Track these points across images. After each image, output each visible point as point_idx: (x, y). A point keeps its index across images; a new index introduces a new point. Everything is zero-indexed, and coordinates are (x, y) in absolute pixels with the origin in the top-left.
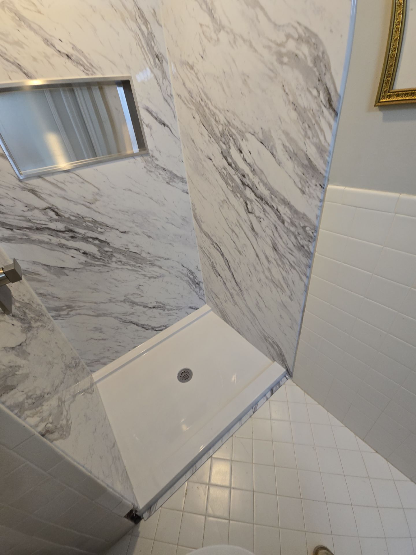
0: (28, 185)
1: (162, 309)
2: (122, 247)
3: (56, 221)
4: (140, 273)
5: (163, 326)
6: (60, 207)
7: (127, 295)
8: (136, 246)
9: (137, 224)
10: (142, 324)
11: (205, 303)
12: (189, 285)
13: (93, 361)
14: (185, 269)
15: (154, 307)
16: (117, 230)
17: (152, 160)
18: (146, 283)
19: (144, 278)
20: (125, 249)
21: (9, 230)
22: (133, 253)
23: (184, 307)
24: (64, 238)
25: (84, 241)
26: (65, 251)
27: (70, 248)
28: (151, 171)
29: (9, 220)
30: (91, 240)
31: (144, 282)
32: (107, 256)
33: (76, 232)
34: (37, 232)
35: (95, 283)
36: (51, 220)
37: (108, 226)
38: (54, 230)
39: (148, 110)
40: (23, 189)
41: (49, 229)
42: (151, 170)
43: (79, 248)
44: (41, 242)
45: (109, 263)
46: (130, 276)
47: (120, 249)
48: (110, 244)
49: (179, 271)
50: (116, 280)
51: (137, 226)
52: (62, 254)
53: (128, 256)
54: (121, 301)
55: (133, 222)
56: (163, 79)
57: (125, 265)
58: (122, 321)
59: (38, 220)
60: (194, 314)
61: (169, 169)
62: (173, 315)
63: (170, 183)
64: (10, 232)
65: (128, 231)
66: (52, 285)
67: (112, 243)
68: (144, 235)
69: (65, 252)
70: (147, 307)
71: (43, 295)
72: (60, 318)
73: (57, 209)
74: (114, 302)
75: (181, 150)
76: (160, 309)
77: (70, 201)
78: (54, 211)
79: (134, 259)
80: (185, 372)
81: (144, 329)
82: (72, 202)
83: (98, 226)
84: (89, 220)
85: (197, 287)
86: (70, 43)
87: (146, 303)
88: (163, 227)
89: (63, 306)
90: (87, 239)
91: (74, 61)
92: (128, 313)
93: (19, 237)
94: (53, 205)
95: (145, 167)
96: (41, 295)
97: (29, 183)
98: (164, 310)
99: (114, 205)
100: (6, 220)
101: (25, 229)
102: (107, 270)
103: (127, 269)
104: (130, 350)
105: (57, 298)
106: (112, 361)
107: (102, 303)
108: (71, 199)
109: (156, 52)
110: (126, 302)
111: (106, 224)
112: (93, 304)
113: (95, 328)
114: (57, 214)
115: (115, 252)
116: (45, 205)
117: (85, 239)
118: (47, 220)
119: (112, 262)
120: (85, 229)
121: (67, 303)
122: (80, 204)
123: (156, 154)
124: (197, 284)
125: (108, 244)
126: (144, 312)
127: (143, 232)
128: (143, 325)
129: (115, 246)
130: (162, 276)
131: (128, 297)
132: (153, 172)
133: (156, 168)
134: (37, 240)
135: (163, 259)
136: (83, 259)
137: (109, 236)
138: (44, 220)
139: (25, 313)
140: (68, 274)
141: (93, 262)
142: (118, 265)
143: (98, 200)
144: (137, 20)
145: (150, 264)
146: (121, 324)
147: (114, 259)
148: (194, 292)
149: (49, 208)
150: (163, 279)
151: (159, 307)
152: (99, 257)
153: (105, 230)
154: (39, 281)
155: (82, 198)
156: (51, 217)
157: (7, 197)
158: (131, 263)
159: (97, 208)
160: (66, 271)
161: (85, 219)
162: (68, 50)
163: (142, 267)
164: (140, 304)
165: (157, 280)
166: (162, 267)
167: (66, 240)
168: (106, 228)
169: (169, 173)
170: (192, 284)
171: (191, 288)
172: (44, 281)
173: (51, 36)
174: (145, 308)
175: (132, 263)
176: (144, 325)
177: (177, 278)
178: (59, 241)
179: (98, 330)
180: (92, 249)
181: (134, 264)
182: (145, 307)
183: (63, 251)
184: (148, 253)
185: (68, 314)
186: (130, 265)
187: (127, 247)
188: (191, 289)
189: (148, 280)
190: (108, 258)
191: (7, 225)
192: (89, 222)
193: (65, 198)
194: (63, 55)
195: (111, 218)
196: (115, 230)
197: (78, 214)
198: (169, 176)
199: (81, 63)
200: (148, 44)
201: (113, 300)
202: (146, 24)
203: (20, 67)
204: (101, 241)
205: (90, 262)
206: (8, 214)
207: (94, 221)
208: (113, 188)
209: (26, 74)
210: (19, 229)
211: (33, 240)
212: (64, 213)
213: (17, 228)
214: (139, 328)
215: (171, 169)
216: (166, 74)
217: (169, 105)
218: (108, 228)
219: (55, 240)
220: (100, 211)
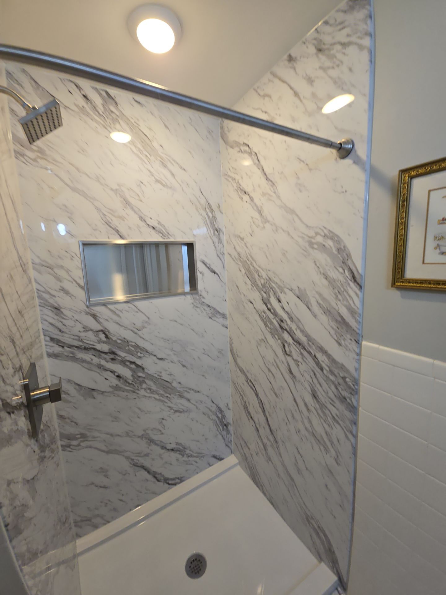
0: (92, 311)
1: (181, 454)
2: (156, 374)
3: (103, 343)
4: (166, 404)
5: (178, 478)
6: (111, 331)
7: (147, 430)
8: (169, 374)
9: (175, 353)
10: (154, 472)
12: (216, 426)
13: (84, 519)
14: (214, 405)
15: (172, 450)
16: (155, 356)
17: (200, 298)
18: (170, 417)
19: (169, 411)
20: (158, 376)
21: (61, 347)
22: (165, 382)
23: (207, 455)
24: (105, 359)
25: (122, 364)
26: (101, 372)
27: (107, 369)
28: (197, 307)
30: (128, 364)
31: (168, 416)
32: (138, 382)
33: (117, 355)
34: (83, 351)
35: (119, 411)
36: (100, 341)
38: (99, 351)
39: (203, 262)
40: (87, 313)
41: (95, 349)
42: (197, 306)
43: (115, 370)
44: (83, 361)
45: (138, 390)
46: (155, 406)
47: (152, 376)
48: (145, 369)
49: (208, 408)
50: (140, 409)
51: (175, 354)
52: (98, 374)
53: (158, 384)
54: (139, 437)
55: (172, 350)
56: (219, 243)
57: (154, 394)
58: (133, 463)
59: (88, 341)
60: (218, 467)
62: (192, 464)
63: (213, 318)
64: (60, 349)
65: (165, 359)
66: (75, 408)
67: (146, 369)
68: (179, 363)
69: (101, 374)
70: (165, 448)
71: (63, 418)
72: (68, 449)
73: (109, 332)
74: (130, 437)
75: (226, 291)
76: (179, 454)
77: (122, 326)
78: (105, 334)
79: (164, 388)
80: (196, 559)
81: (154, 480)
82: (123, 328)
83: (138, 351)
84: (132, 345)
85: (225, 430)
86: (157, 220)
87: (165, 442)
88: (199, 358)
89: (78, 434)
90: (125, 362)
91: (156, 231)
92: (142, 454)
93: (66, 354)
94: (106, 329)
95: (192, 303)
96: (61, 418)
97: (94, 309)
98: (183, 456)
99: (158, 333)
100: (62, 338)
101: (74, 348)
102: (135, 397)
105: (75, 423)
106: (105, 524)
107: (119, 435)
109: (216, 228)
110: (144, 438)
111: (147, 350)
112: (109, 436)
113: (101, 468)
114: (107, 337)
115: (147, 378)
116: (99, 328)
117: (123, 362)
118: (96, 341)
119: (142, 389)
120: (127, 353)
121: (83, 431)
122: (130, 329)
123: (204, 294)
124: (225, 425)
125: (143, 369)
126: (160, 455)
127: (179, 361)
128: (155, 474)
129: (149, 372)
130: (188, 411)
131: (147, 432)
132: (199, 307)
133: (202, 305)
134: (81, 358)
135: (192, 391)
136: (115, 382)
137: (147, 362)
138: (93, 341)
140: (95, 397)
141: (123, 386)
142: (147, 392)
143: (146, 328)
144: (206, 210)
145: (179, 395)
146: (131, 467)
147: (144, 386)
148: (220, 436)
149: (102, 331)
150: (189, 414)
151: (178, 450)
152: (131, 382)
153: (144, 355)
154: (67, 402)
155: (133, 325)
156: (100, 339)
157: (71, 319)
158: (159, 392)
159: (143, 334)
160: (95, 394)
161: (129, 343)
162: (155, 224)
163: (169, 398)
164: (158, 442)
165: (182, 414)
166: (191, 401)
167: (106, 361)
168: (145, 353)
169: (212, 310)
170: (219, 426)
171: (218, 430)
172: (70, 402)
173: (145, 215)
174: (163, 449)
175: (161, 392)
177: (204, 415)
178: (100, 361)
179: (103, 472)
180: (126, 372)
181: (163, 393)
182: (163, 447)
184: (180, 383)
185: (78, 445)
186: (158, 394)
187: (160, 375)
189: (173, 413)
190: (139, 384)
191: (61, 342)
192: (132, 346)
193: (118, 324)
194: (150, 227)
195: (152, 344)
196: (153, 356)
197: (124, 338)
198: (212, 312)
199: (161, 232)
200: (211, 223)
201: (130, 434)
202: (212, 212)
203: (118, 232)
204: (137, 366)
205: (121, 386)
206: (66, 333)
207: (136, 345)
208: (161, 318)
209: (120, 236)
210: (69, 347)
211: (77, 359)
212: (113, 336)
213: (68, 346)
214: (150, 477)
215: (214, 307)
216: (221, 240)
217: (221, 260)
218: (148, 353)
219: (96, 360)
220: (144, 337)
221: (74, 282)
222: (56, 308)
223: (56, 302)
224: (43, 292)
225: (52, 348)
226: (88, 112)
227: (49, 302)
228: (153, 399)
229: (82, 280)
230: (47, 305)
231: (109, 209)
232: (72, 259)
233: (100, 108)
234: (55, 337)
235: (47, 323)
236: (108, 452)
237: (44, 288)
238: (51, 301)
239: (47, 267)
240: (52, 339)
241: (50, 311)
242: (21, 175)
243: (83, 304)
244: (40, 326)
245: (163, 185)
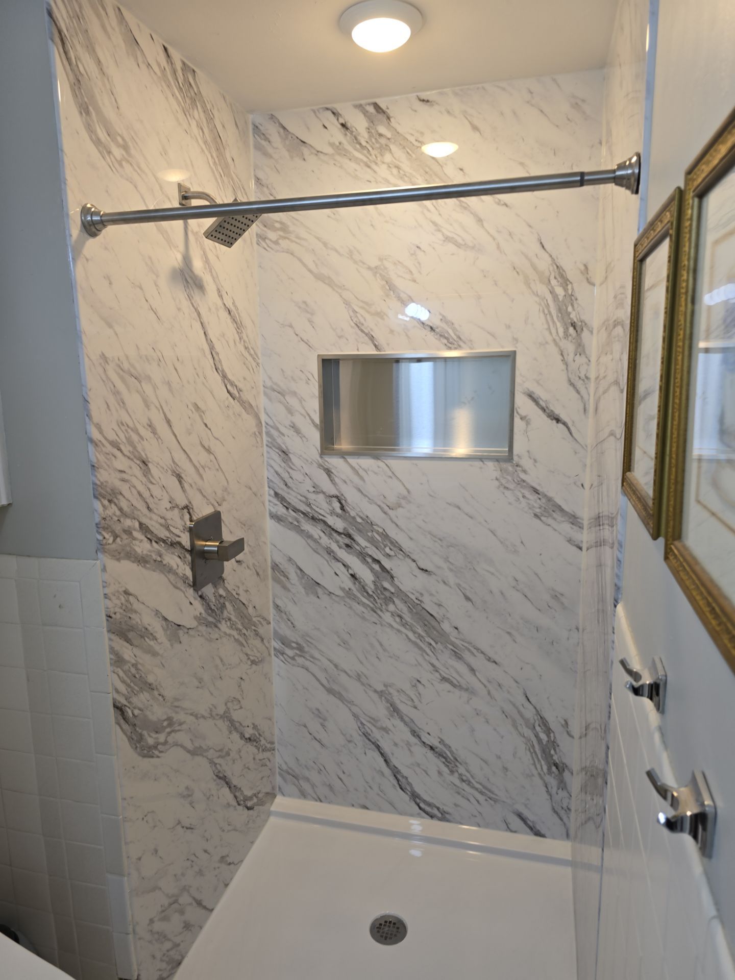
0: (326, 463)
1: (447, 766)
2: (412, 593)
3: (337, 516)
4: (427, 657)
5: (438, 809)
6: (349, 500)
7: (390, 686)
8: (436, 604)
9: (451, 567)
10: (396, 767)
11: (568, 836)
12: (531, 753)
13: (290, 771)
14: (531, 707)
15: (432, 748)
16: (415, 561)
17: (516, 471)
18: (432, 684)
19: (431, 672)
20: (416, 599)
21: (285, 508)
22: (428, 614)
23: (504, 802)
24: (337, 542)
25: (360, 557)
26: (331, 561)
27: (338, 559)
28: (507, 488)
29: (290, 496)
30: (369, 560)
31: (429, 681)
32: (383, 596)
33: (354, 541)
34: (311, 521)
35: (349, 632)
36: (333, 513)
37: (403, 550)
38: (330, 527)
39: (531, 396)
40: (320, 466)
41: (325, 522)
42: (507, 485)
43: (350, 565)
44: (310, 536)
45: (381, 611)
46: (407, 651)
47: (407, 595)
48: (395, 579)
49: (514, 705)
50: (381, 645)
51: (451, 570)
52: (325, 562)
53: (417, 613)
54: (375, 691)
55: (446, 560)
56: (576, 355)
57: (406, 628)
58: (363, 730)
59: (318, 507)
60: (524, 841)
61: (546, 493)
62: (469, 800)
63: (543, 518)
64: (284, 510)
65: (432, 572)
66: (294, 602)
67: (398, 579)
68: (458, 589)
69: (330, 563)
70: (419, 737)
71: (279, 610)
72: (281, 657)
73: (345, 501)
74: (363, 684)
75: (585, 465)
76: (444, 763)
77: (365, 496)
78: (340, 503)
79: (426, 625)
80: (394, 924)
81: (395, 782)
82: (367, 498)
83: (387, 545)
84: (378, 531)
85: (553, 775)
86: (440, 314)
87: (420, 727)
88: (502, 594)
89: (294, 642)
90: (366, 557)
91: (437, 333)
92: (379, 724)
93: (290, 520)
94: (342, 495)
95: (497, 479)
96: (277, 608)
97: (328, 461)
98: (452, 772)
99: (424, 521)
100: (287, 495)
101: (300, 514)
102: (374, 620)
103: (407, 636)
104: (353, 806)
105: (292, 623)
106: (316, 801)
107: (346, 672)
108: (367, 494)
109: (572, 319)
110: (383, 698)
111: (400, 546)
112: (332, 666)
113: (318, 710)
114: (342, 508)
115: (398, 596)
116: (334, 492)
117: (363, 556)
118: (328, 511)
119: (388, 611)
120: (369, 541)
121: (300, 641)
122: (376, 504)
123: (526, 463)
124: (556, 765)
125: (392, 577)
126: (408, 744)
127: (459, 586)
128: (397, 773)
129: (402, 587)
130: (469, 690)
131: (391, 690)
132: (510, 490)
133: (519, 486)
134: (306, 531)
135: (482, 655)
136: (348, 583)
137: (399, 568)
139: (223, 606)
140: (320, 596)
141: (359, 595)
142: (395, 621)
143: (402, 507)
144: (550, 282)
145: (452, 649)
146: (360, 735)
147: (391, 607)
148: (538, 782)
149: (337, 497)
150: (471, 698)
151: (440, 755)
152: (371, 593)
153: (395, 553)
154: (284, 587)
155: (382, 498)
156: (334, 509)
157: (300, 471)
158: (418, 630)
159: (397, 517)
160: (320, 591)
161: (374, 527)
162: (436, 322)
163: (434, 648)
164: (407, 719)
165: (457, 691)
166: (477, 674)
167: (338, 546)
168: (398, 551)
169: (544, 500)
170: (540, 756)
171: (534, 764)
172: (289, 590)
174: (414, 736)
175: (420, 631)
176: (399, 772)
177: (504, 715)
178: (330, 543)
179: (320, 717)
180: (366, 575)
181: (423, 634)
182: (414, 733)
183: (328, 559)
184: (456, 628)
185: (293, 658)
186: (414, 632)
187: (420, 599)
188: (532, 767)
189: (439, 681)
190: (384, 601)
191: (286, 501)
192: (378, 532)
193: (360, 490)
194: (427, 327)
195: (411, 539)
196: (410, 561)
197: (367, 517)
198: (543, 505)
199: (446, 335)
200: (560, 310)
201: (364, 679)
202: (564, 285)
203: (372, 338)
204: (383, 568)
205: (355, 593)
206: (292, 490)
207: (384, 533)
208: (430, 495)
209: (375, 346)
210: (295, 510)
211: (302, 530)
212: (351, 509)
213: (293, 509)
214: (387, 771)
215: (550, 494)
216: (584, 347)
217: (578, 392)
218: (402, 553)
219: (325, 540)
220: (399, 524)
221: (307, 417)
222: (284, 452)
223: (284, 443)
224: (272, 427)
225: (275, 507)
226: (346, 150)
227: (276, 442)
228: (404, 636)
229: (318, 414)
230: (274, 446)
231: (362, 301)
232: (307, 383)
233: (364, 136)
234: (280, 492)
235: (272, 471)
236: (330, 691)
237: (274, 422)
238: (279, 441)
239: (279, 393)
240: (276, 494)
241: (277, 455)
242: (261, 267)
243: (317, 451)
244: (266, 474)
245: (458, 246)
